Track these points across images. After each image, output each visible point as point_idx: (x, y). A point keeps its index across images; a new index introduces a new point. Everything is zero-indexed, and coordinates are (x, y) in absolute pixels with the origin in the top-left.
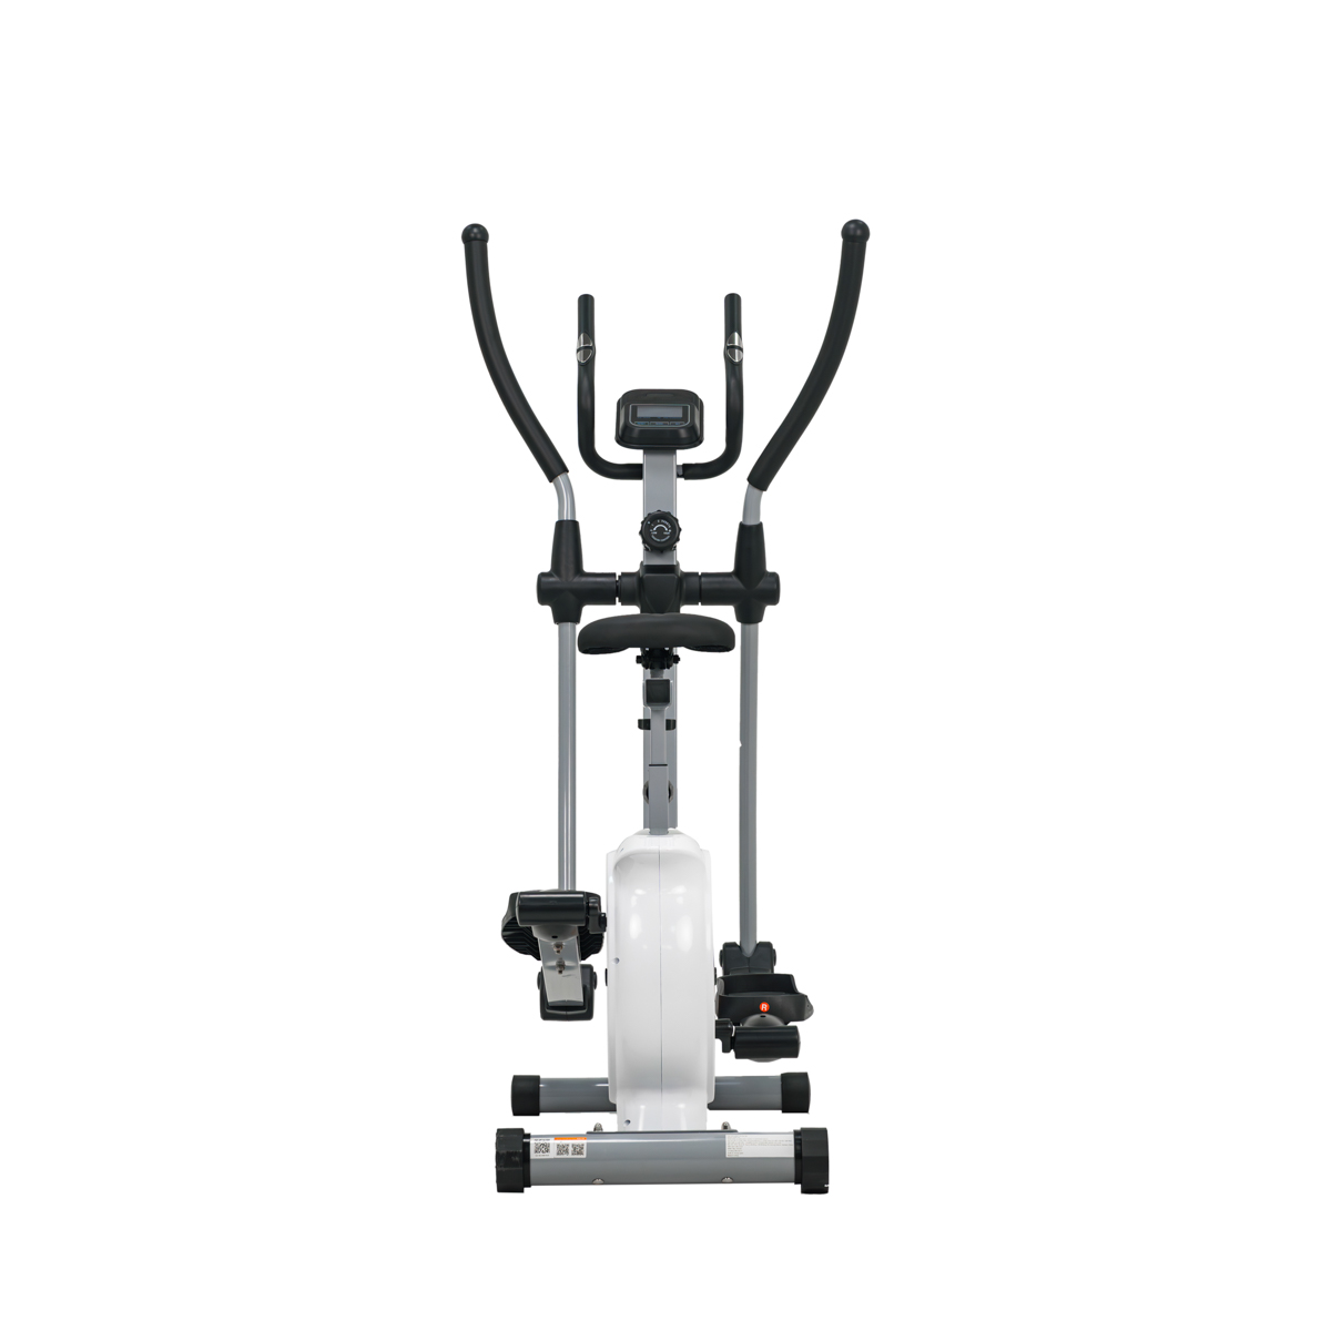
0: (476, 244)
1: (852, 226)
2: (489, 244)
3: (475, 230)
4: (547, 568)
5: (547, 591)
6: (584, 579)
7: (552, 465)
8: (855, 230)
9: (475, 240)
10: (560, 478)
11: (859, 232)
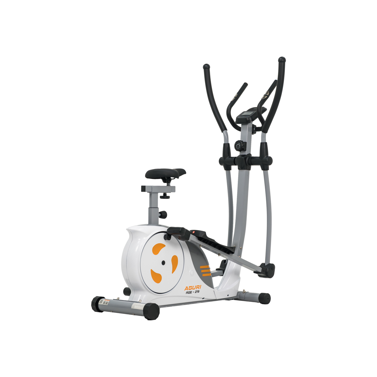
0: (207, 70)
1: (281, 59)
2: (210, 69)
3: (206, 66)
4: (222, 156)
5: (221, 161)
6: (230, 159)
7: (223, 128)
8: (282, 59)
9: (207, 68)
10: (224, 131)
11: (283, 60)
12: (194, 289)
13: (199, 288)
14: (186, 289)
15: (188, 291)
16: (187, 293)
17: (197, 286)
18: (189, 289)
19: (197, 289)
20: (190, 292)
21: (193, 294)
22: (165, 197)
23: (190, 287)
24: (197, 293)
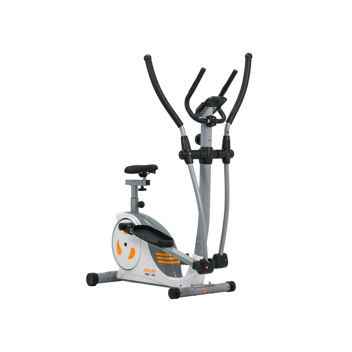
12: (151, 272)
13: (155, 272)
14: (144, 271)
15: (147, 273)
16: (146, 274)
17: (153, 270)
18: (147, 272)
19: (153, 273)
20: (148, 275)
21: (150, 277)
22: (142, 189)
23: (147, 269)
24: (153, 277)
